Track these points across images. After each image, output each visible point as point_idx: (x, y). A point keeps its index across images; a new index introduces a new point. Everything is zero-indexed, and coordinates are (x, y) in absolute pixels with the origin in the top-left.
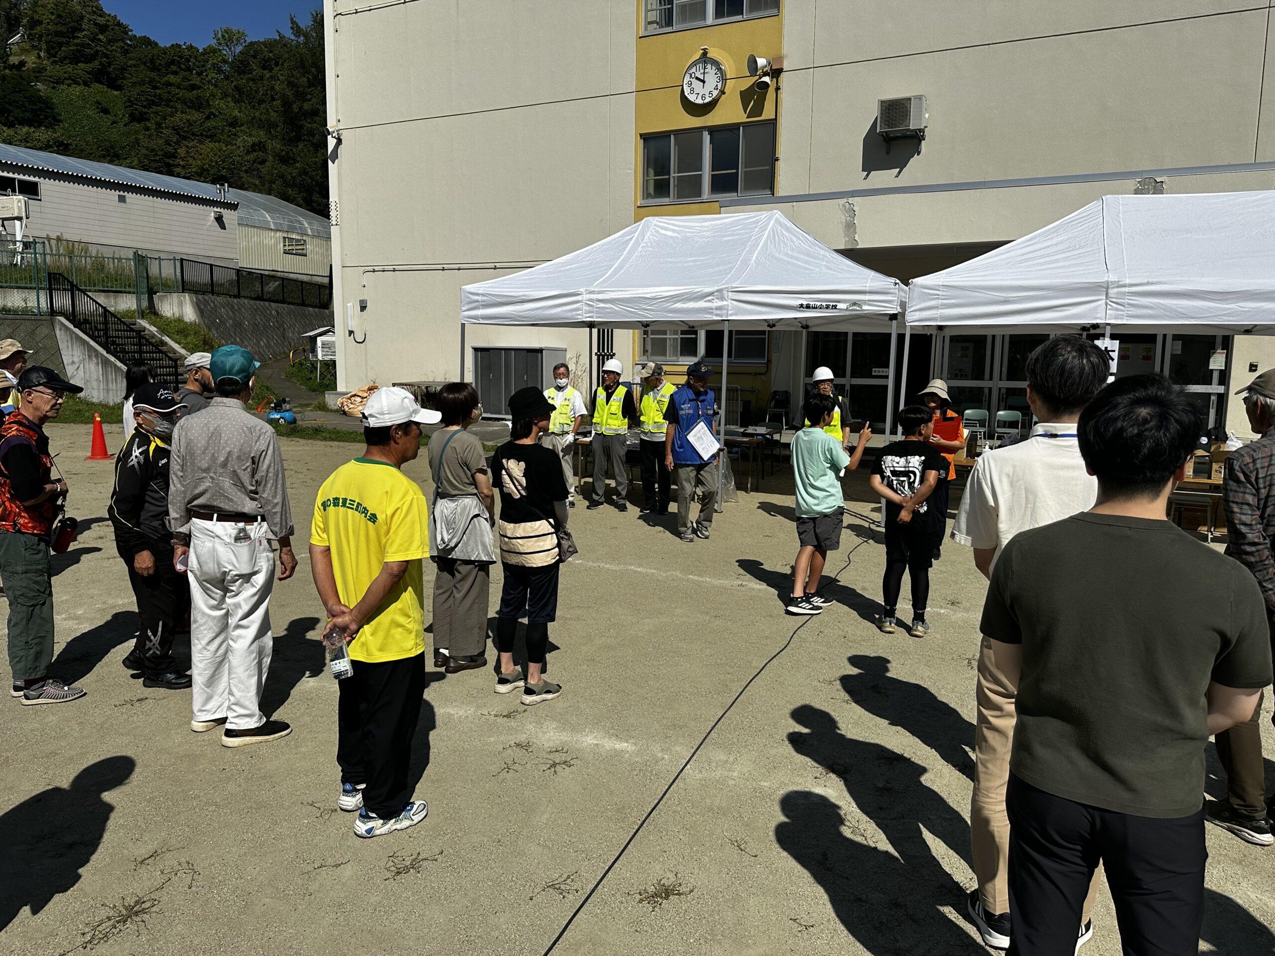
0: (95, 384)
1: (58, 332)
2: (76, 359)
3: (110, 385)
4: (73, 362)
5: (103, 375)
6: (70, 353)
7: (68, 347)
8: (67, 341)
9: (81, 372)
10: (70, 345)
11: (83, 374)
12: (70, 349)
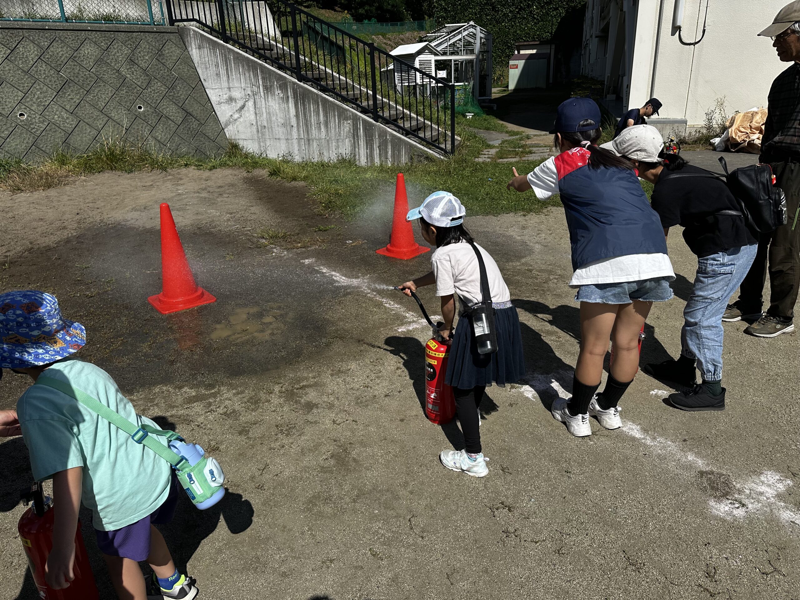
0: (280, 132)
1: (194, 53)
2: (236, 94)
3: (314, 132)
4: (231, 100)
5: (297, 116)
6: (225, 85)
7: (218, 75)
8: (217, 66)
9: (249, 114)
10: (223, 71)
11: (253, 117)
12: (225, 78)
